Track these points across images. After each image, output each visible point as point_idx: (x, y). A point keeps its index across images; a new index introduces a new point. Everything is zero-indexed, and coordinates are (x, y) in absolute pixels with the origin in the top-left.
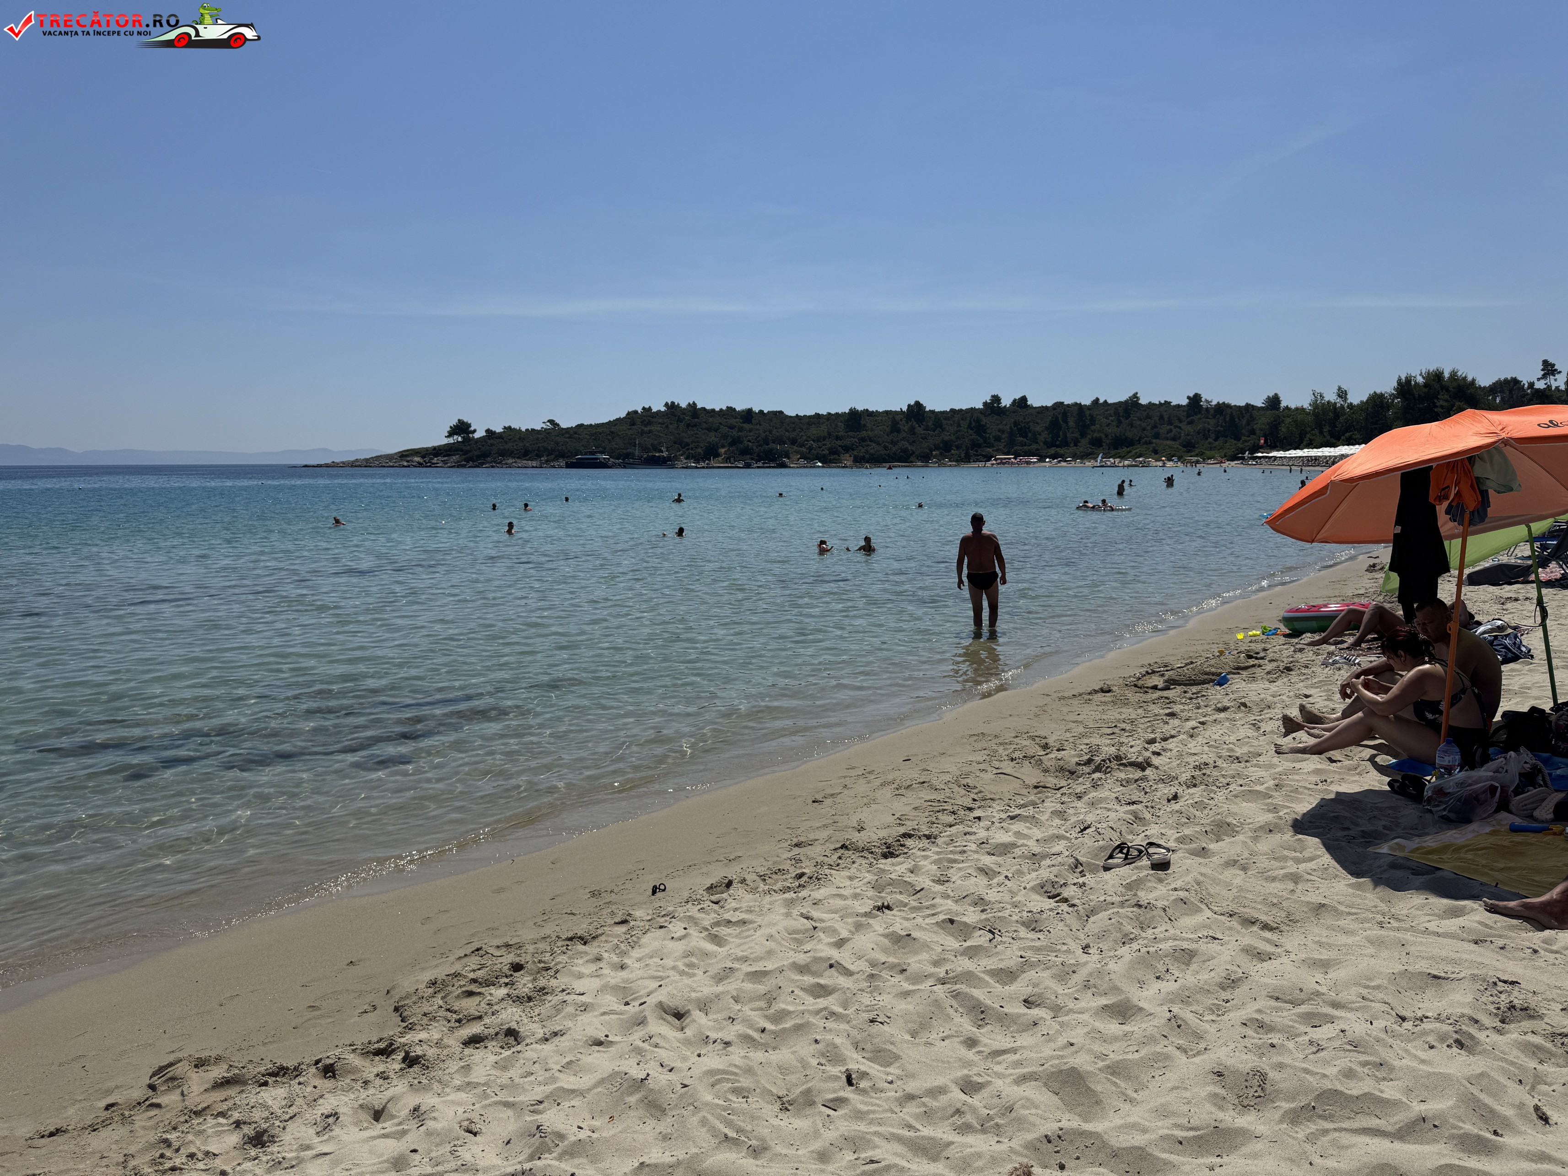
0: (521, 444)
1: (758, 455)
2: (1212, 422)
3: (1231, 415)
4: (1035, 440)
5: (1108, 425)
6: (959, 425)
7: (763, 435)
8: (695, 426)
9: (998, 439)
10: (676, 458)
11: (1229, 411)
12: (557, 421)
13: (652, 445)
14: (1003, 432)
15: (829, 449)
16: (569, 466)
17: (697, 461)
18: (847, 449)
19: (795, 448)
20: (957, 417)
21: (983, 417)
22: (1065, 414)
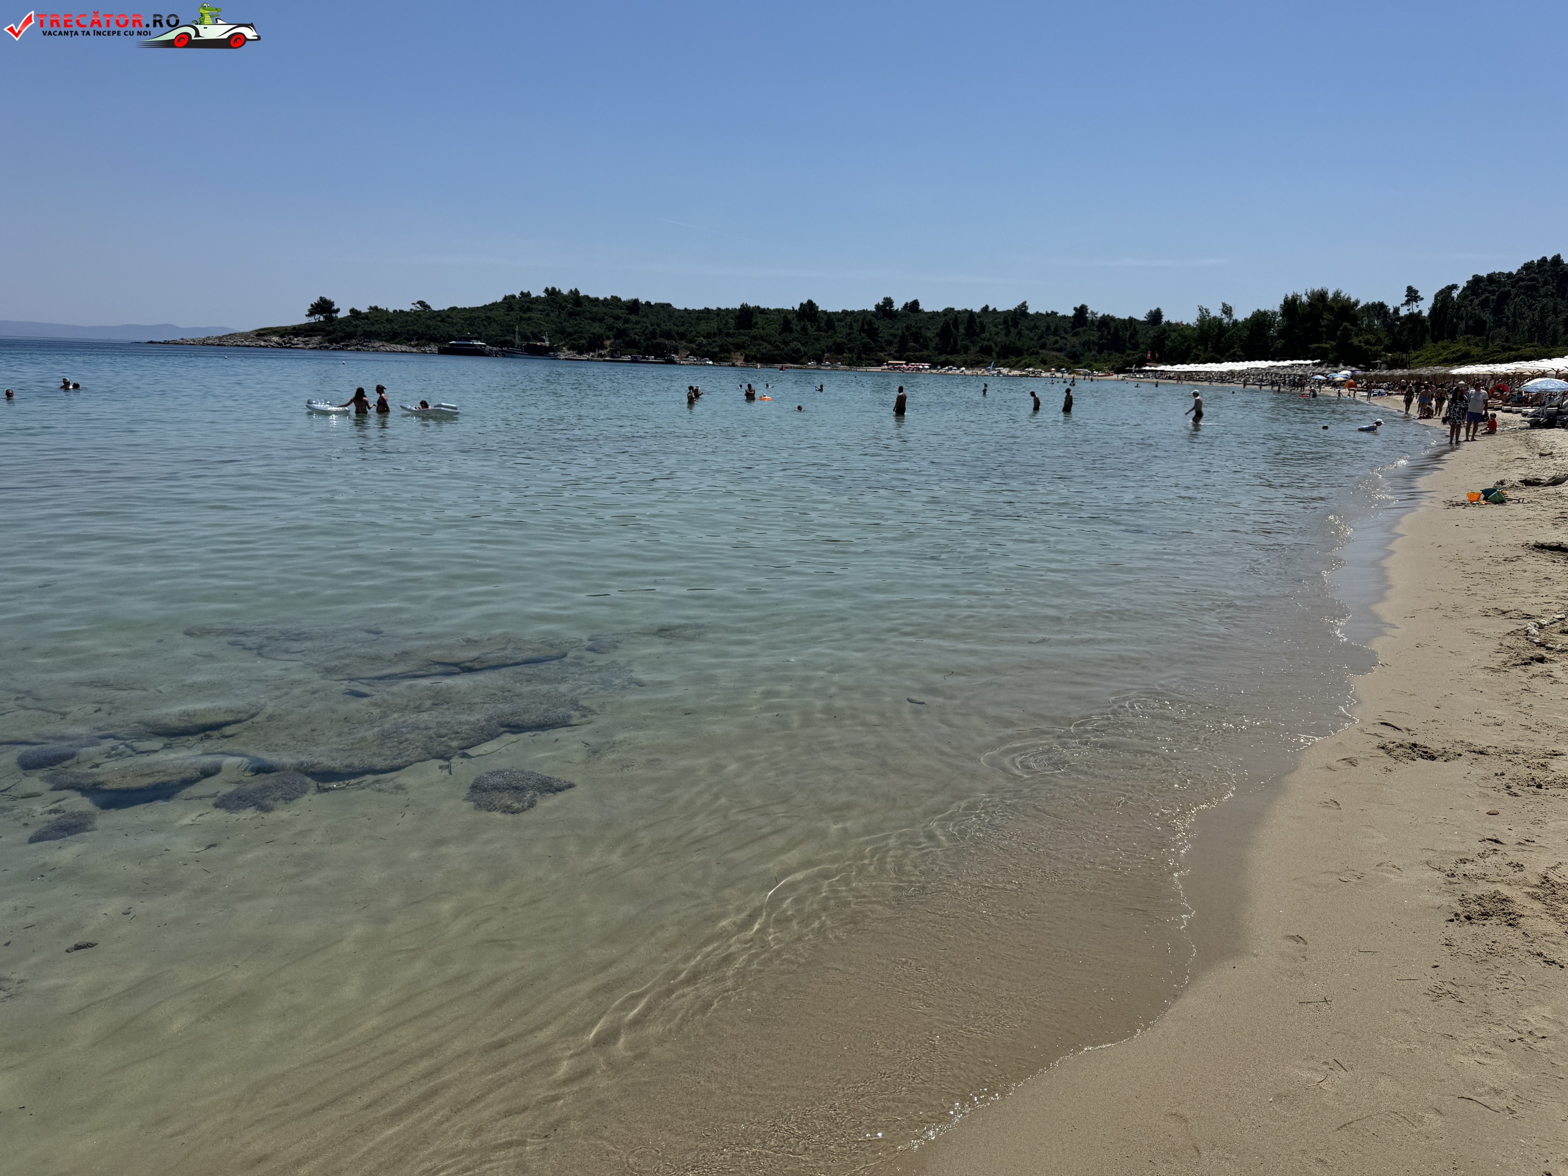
0: (389, 326)
1: (646, 350)
2: (1097, 333)
3: (1116, 328)
4: (926, 346)
5: (997, 334)
6: (851, 328)
7: (651, 328)
8: (579, 315)
9: (890, 343)
10: (558, 349)
11: (1112, 325)
12: (428, 303)
13: (532, 333)
14: (894, 336)
15: (720, 347)
16: (442, 352)
17: (581, 353)
18: (738, 347)
19: (684, 343)
20: (849, 319)
21: (874, 320)
22: (956, 320)
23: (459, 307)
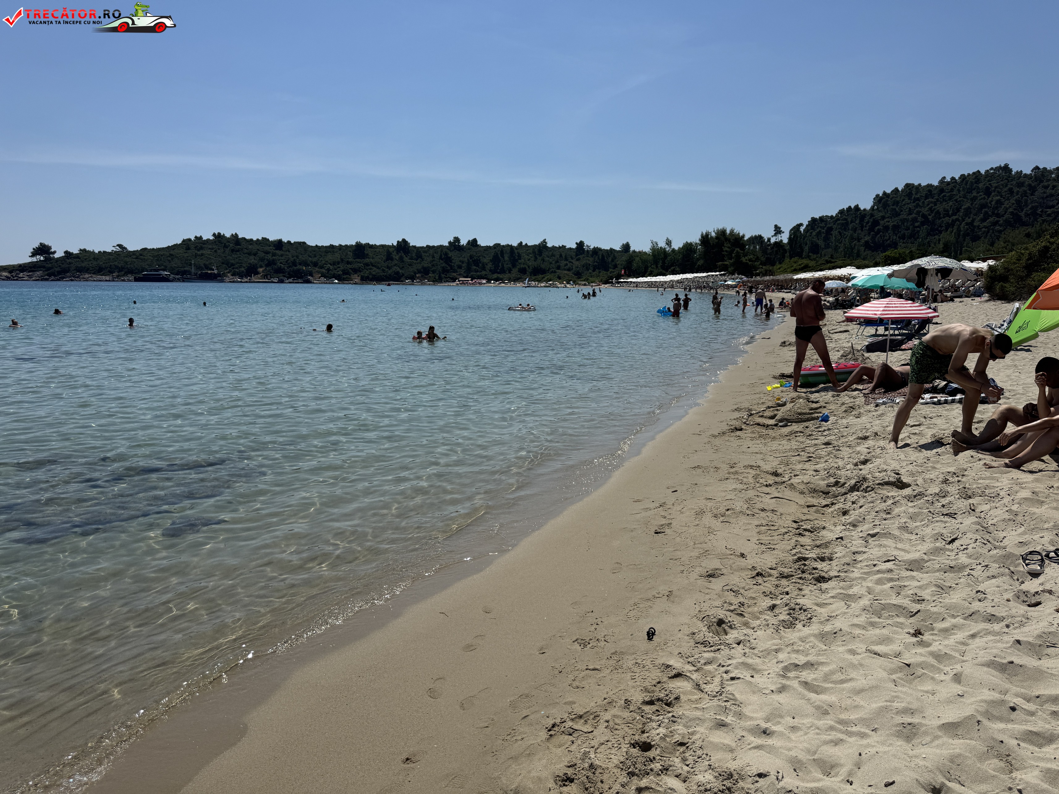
0: (95, 263)
1: (289, 274)
2: (591, 259)
3: (603, 256)
4: (484, 268)
5: (529, 260)
6: (433, 257)
7: (292, 259)
8: (238, 251)
9: (460, 267)
10: (224, 275)
11: (600, 253)
12: (125, 245)
13: (204, 264)
14: (463, 262)
15: (343, 271)
16: (137, 280)
17: (241, 277)
18: (356, 271)
19: (317, 269)
20: (431, 251)
21: (449, 252)
22: (502, 252)
23: (149, 248)
